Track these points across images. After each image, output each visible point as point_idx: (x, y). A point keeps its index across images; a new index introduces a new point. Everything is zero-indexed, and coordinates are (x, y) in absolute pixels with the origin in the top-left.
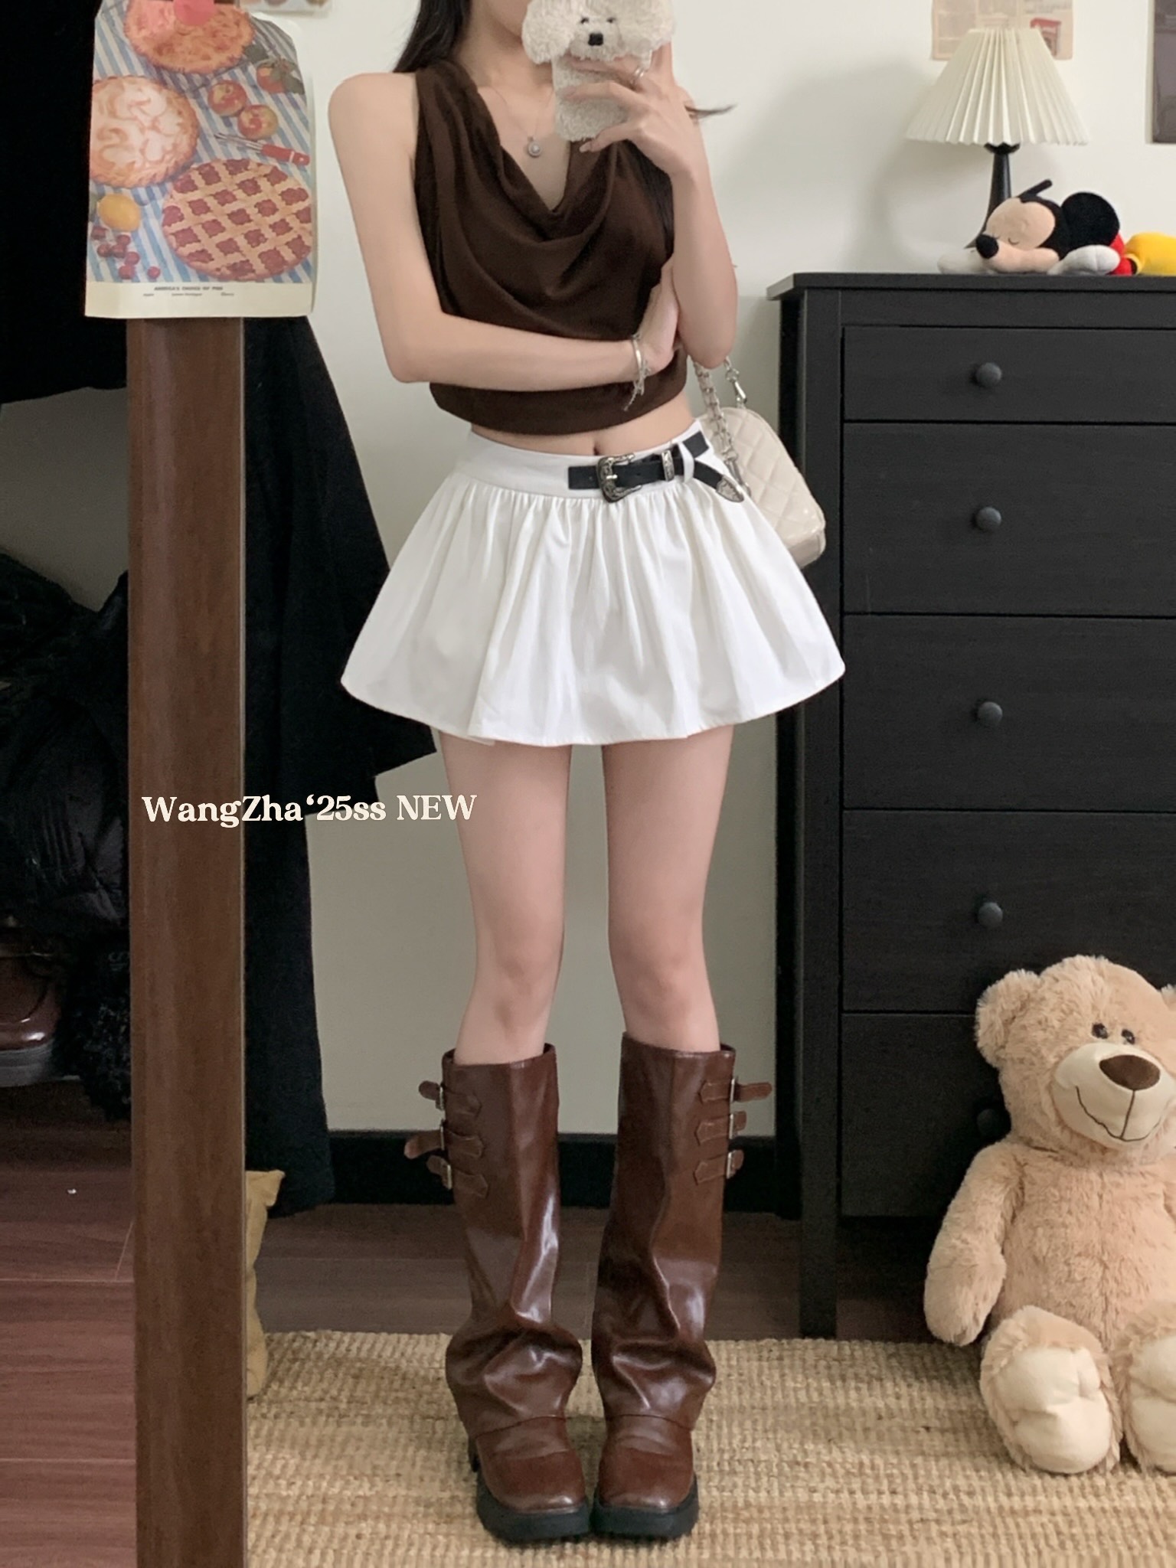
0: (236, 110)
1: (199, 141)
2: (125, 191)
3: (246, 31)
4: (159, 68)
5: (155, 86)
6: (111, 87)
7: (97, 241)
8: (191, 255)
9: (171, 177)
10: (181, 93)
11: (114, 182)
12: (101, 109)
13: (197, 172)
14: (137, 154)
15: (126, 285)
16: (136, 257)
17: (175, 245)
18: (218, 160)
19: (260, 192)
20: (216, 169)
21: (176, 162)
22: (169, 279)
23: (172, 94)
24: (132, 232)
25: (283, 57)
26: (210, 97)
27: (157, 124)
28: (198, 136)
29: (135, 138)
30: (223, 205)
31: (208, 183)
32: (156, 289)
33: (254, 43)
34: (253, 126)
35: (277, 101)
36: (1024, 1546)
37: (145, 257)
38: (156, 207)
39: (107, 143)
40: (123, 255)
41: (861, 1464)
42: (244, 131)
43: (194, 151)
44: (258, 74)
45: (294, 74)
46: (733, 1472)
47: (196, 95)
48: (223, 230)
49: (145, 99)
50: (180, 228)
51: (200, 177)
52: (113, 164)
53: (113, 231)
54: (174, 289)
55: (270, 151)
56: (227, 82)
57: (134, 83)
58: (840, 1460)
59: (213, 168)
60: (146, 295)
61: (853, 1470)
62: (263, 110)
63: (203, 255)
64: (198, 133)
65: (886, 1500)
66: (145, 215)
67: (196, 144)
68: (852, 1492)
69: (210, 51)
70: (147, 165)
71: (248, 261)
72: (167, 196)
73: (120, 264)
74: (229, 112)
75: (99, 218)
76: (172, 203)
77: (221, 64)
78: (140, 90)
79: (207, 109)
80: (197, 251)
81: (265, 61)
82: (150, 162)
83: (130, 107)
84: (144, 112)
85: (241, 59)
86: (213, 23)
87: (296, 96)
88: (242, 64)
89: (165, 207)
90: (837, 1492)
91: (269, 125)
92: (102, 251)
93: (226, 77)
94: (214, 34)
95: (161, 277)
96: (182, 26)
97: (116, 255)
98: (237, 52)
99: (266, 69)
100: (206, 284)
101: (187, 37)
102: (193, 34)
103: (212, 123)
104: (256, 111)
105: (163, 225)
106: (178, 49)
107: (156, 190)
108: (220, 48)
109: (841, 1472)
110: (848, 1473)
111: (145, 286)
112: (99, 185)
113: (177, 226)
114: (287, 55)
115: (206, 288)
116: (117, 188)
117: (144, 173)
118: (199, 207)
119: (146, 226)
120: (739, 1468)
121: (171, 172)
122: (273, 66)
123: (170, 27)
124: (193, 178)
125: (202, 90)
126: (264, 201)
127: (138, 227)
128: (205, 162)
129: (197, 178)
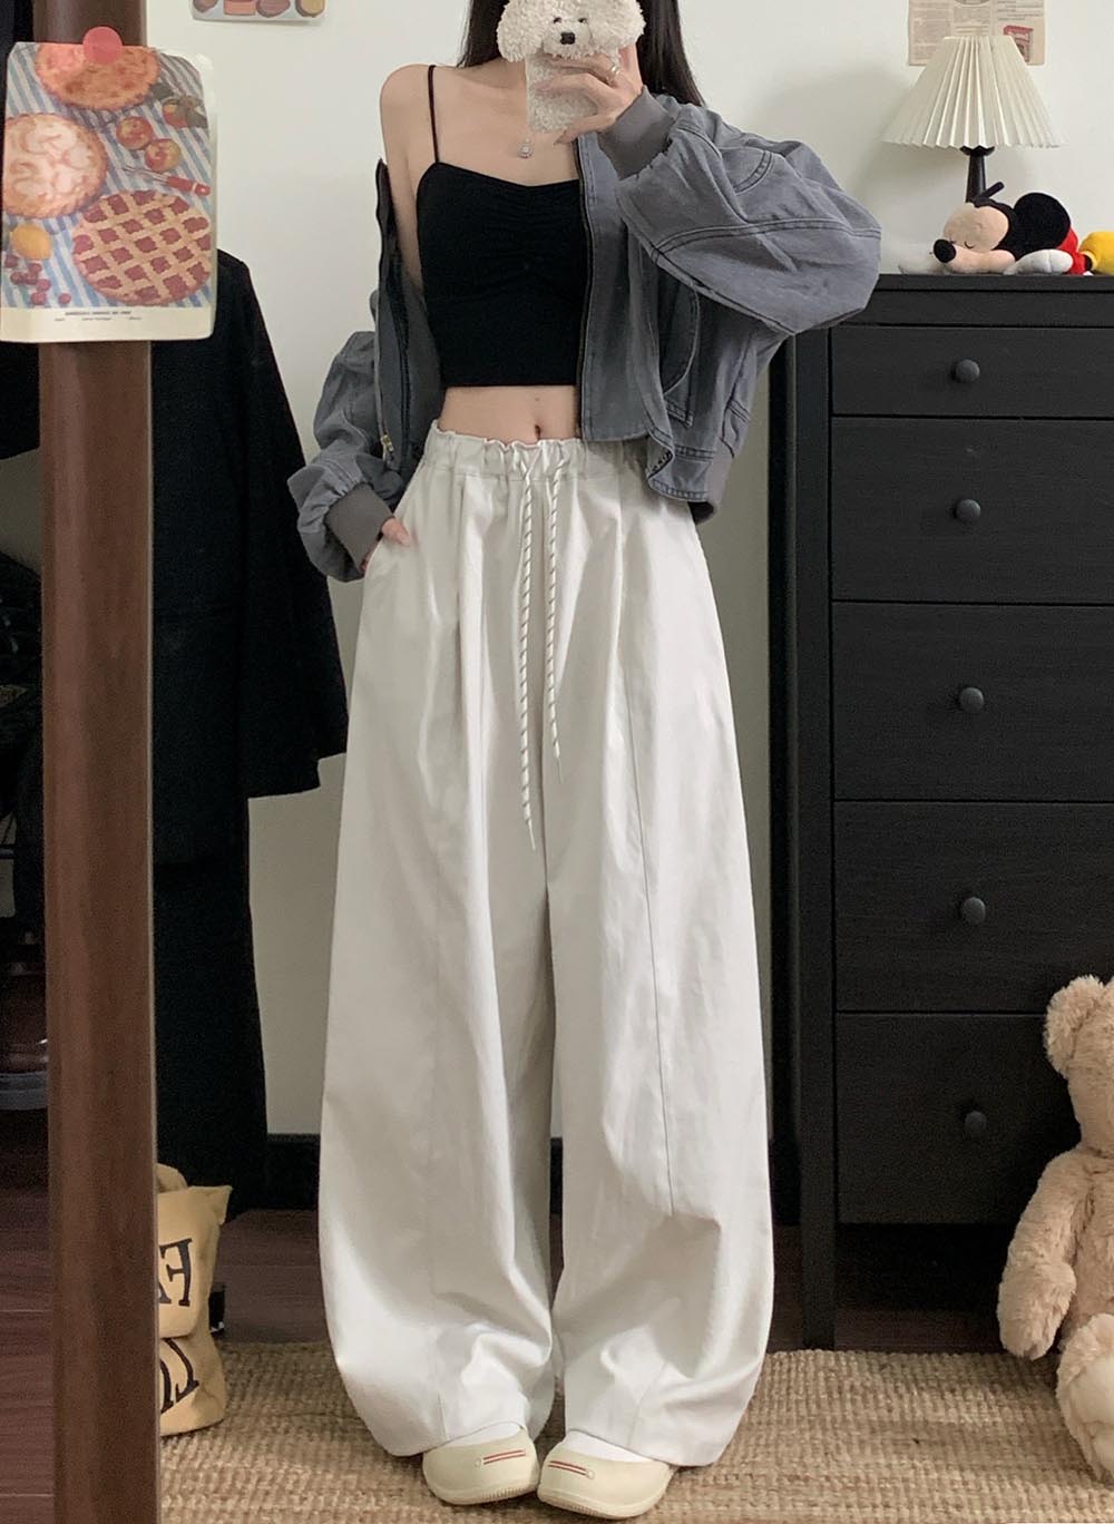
0: (141, 145)
1: (108, 174)
2: (37, 222)
3: (152, 68)
4: (69, 105)
5: (66, 122)
6: (23, 122)
7: (10, 270)
8: (100, 281)
9: (82, 209)
10: (89, 127)
11: (25, 214)
12: (14, 145)
13: (107, 203)
15: (37, 311)
16: (48, 284)
17: (85, 272)
18: (125, 192)
19: (165, 221)
20: (125, 200)
21: (86, 194)
22: (80, 304)
23: (82, 130)
24: (43, 260)
25: (189, 93)
26: (118, 133)
27: (67, 157)
28: (107, 169)
29: (47, 172)
30: (130, 233)
31: (117, 213)
32: (67, 314)
33: (160, 81)
34: (158, 158)
35: (180, 133)
37: (56, 283)
38: (66, 236)
39: (19, 176)
40: (34, 282)
41: (858, 1478)
42: (150, 162)
43: (103, 183)
45: (198, 110)
46: (728, 1487)
47: (106, 131)
48: (131, 257)
49: (55, 134)
50: (90, 257)
51: (109, 207)
52: (25, 196)
53: (26, 259)
54: (84, 313)
55: (174, 182)
56: (136, 119)
58: (837, 1474)
59: (121, 199)
60: (57, 320)
61: (851, 1485)
62: (169, 144)
63: (113, 282)
64: (107, 166)
65: (880, 1514)
66: (56, 243)
67: (106, 176)
68: (848, 1506)
69: (117, 88)
70: (58, 197)
71: (154, 287)
73: (32, 291)
75: (11, 248)
76: (81, 232)
77: (129, 101)
78: (51, 126)
80: (107, 278)
81: (170, 98)
82: (62, 194)
83: (40, 142)
84: (54, 147)
85: (147, 97)
86: (121, 62)
87: (199, 131)
89: (76, 235)
90: (836, 1506)
92: (16, 278)
93: (133, 113)
94: (122, 71)
95: (71, 303)
96: (91, 64)
97: (28, 282)
98: (144, 90)
99: (171, 106)
100: (114, 309)
101: (96, 75)
102: (102, 74)
103: (121, 157)
104: (161, 145)
105: (74, 253)
106: (87, 87)
108: (128, 86)
109: (839, 1486)
110: (846, 1488)
111: (56, 311)
112: (12, 215)
113: (88, 254)
114: (194, 93)
115: (114, 313)
116: (29, 219)
117: (55, 205)
118: (108, 235)
119: (58, 255)
120: (734, 1483)
121: (81, 203)
122: (178, 103)
123: (79, 66)
124: (103, 209)
125: (111, 125)
126: (168, 230)
127: (49, 256)
128: (114, 193)
129: (106, 209)
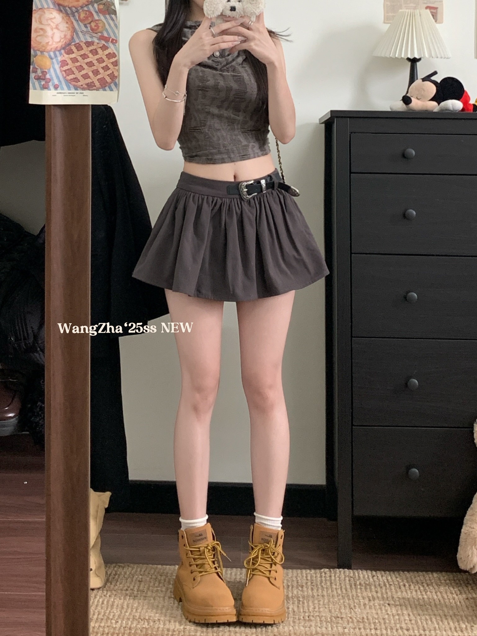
0: (89, 22)
1: (74, 34)
2: (45, 53)
4: (59, 5)
5: (57, 12)
6: (39, 12)
7: (34, 74)
8: (71, 79)
10: (67, 14)
12: (36, 21)
13: (74, 46)
14: (50, 39)
15: (45, 92)
16: (49, 80)
17: (65, 75)
18: (82, 42)
19: (98, 54)
20: (81, 45)
21: (65, 42)
22: (63, 89)
23: (64, 15)
24: (48, 70)
26: (79, 16)
27: (58, 27)
29: (50, 32)
30: (84, 59)
31: (78, 51)
32: (57, 93)
34: (96, 27)
35: (106, 18)
37: (53, 80)
38: (57, 60)
39: (38, 34)
40: (44, 79)
41: (363, 618)
42: (92, 29)
43: (72, 38)
44: (98, 7)
45: (112, 7)
46: (310, 620)
47: (74, 16)
48: (84, 69)
49: (53, 17)
50: (67, 69)
52: (41, 43)
53: (40, 69)
54: (65, 93)
55: (102, 38)
56: (86, 11)
57: (49, 10)
58: (355, 616)
60: (53, 95)
61: (360, 620)
62: (100, 22)
63: (76, 80)
64: (75, 31)
65: (373, 632)
66: (53, 63)
68: (360, 629)
71: (93, 82)
72: (62, 56)
73: (43, 83)
74: (86, 22)
75: (35, 64)
76: (64, 59)
77: (84, 4)
78: (51, 13)
79: (78, 21)
80: (74, 78)
81: (101, 2)
82: (55, 42)
83: (47, 20)
84: (53, 22)
87: (113, 16)
88: (92, 3)
89: (61, 60)
90: (354, 629)
91: (102, 27)
92: (36, 77)
95: (60, 88)
99: (101, 5)
103: (80, 27)
104: (97, 22)
105: (60, 67)
107: (58, 53)
111: (53, 92)
112: (35, 51)
114: (111, 0)
115: (77, 93)
116: (42, 52)
117: (53, 47)
118: (74, 60)
119: (54, 67)
121: (63, 46)
122: (105, 4)
124: (72, 49)
125: (76, 14)
126: (100, 58)
127: (51, 68)
128: (77, 42)
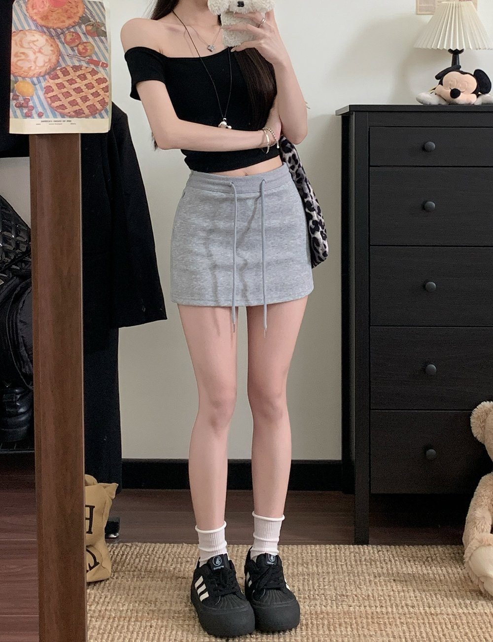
2: (27, 79)
3: (80, 10)
4: (42, 27)
5: (40, 34)
6: (20, 34)
7: (15, 101)
8: (57, 107)
9: (47, 73)
11: (22, 75)
12: (15, 44)
14: (33, 63)
15: (28, 120)
16: (33, 108)
17: (50, 102)
19: (87, 79)
22: (48, 117)
23: (48, 37)
24: (30, 97)
25: (98, 21)
26: (65, 39)
30: (71, 85)
31: (65, 76)
32: (42, 121)
33: (84, 15)
36: (436, 628)
37: (37, 108)
40: (27, 107)
41: (369, 596)
42: (80, 53)
44: (86, 29)
45: (103, 28)
46: (315, 599)
51: (61, 73)
52: (22, 68)
53: (22, 96)
54: (50, 121)
56: (73, 32)
57: (31, 32)
58: (360, 593)
59: (67, 69)
60: (37, 124)
61: (365, 598)
63: (63, 107)
64: (60, 54)
65: (379, 610)
67: (59, 59)
68: (365, 607)
69: (65, 19)
70: (37, 68)
71: (82, 109)
72: (46, 81)
73: (25, 110)
74: (73, 45)
75: (15, 91)
76: (48, 84)
77: (70, 25)
79: (64, 44)
80: (60, 105)
81: (89, 23)
84: (35, 45)
85: (78, 22)
86: (66, 7)
88: (79, 24)
90: (360, 606)
91: (91, 50)
92: (18, 105)
93: (72, 30)
94: (66, 11)
95: (44, 116)
96: (53, 8)
97: (24, 107)
98: (77, 20)
99: (90, 26)
100: (64, 119)
101: (55, 13)
102: (57, 11)
105: (44, 94)
106: (50, 18)
107: (41, 78)
108: (69, 18)
109: (361, 598)
110: (363, 599)
111: (37, 120)
112: (15, 76)
114: (101, 20)
115: (64, 121)
117: (36, 72)
118: (60, 86)
119: (37, 94)
120: (317, 597)
123: (46, 9)
125: (62, 36)
126: (88, 83)
127: (33, 95)
128: (63, 67)
129: (59, 73)
